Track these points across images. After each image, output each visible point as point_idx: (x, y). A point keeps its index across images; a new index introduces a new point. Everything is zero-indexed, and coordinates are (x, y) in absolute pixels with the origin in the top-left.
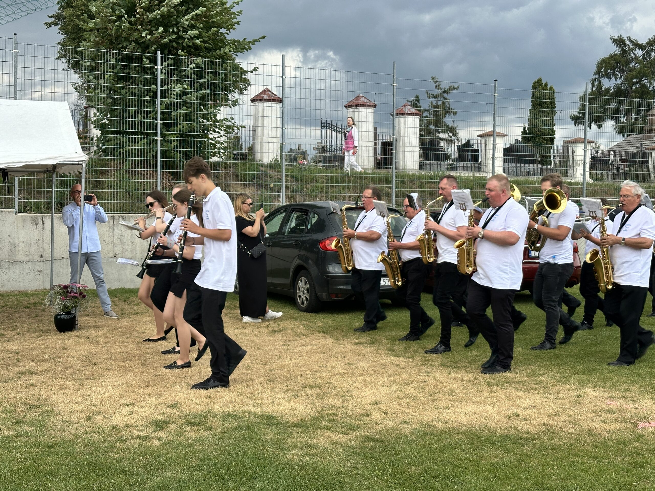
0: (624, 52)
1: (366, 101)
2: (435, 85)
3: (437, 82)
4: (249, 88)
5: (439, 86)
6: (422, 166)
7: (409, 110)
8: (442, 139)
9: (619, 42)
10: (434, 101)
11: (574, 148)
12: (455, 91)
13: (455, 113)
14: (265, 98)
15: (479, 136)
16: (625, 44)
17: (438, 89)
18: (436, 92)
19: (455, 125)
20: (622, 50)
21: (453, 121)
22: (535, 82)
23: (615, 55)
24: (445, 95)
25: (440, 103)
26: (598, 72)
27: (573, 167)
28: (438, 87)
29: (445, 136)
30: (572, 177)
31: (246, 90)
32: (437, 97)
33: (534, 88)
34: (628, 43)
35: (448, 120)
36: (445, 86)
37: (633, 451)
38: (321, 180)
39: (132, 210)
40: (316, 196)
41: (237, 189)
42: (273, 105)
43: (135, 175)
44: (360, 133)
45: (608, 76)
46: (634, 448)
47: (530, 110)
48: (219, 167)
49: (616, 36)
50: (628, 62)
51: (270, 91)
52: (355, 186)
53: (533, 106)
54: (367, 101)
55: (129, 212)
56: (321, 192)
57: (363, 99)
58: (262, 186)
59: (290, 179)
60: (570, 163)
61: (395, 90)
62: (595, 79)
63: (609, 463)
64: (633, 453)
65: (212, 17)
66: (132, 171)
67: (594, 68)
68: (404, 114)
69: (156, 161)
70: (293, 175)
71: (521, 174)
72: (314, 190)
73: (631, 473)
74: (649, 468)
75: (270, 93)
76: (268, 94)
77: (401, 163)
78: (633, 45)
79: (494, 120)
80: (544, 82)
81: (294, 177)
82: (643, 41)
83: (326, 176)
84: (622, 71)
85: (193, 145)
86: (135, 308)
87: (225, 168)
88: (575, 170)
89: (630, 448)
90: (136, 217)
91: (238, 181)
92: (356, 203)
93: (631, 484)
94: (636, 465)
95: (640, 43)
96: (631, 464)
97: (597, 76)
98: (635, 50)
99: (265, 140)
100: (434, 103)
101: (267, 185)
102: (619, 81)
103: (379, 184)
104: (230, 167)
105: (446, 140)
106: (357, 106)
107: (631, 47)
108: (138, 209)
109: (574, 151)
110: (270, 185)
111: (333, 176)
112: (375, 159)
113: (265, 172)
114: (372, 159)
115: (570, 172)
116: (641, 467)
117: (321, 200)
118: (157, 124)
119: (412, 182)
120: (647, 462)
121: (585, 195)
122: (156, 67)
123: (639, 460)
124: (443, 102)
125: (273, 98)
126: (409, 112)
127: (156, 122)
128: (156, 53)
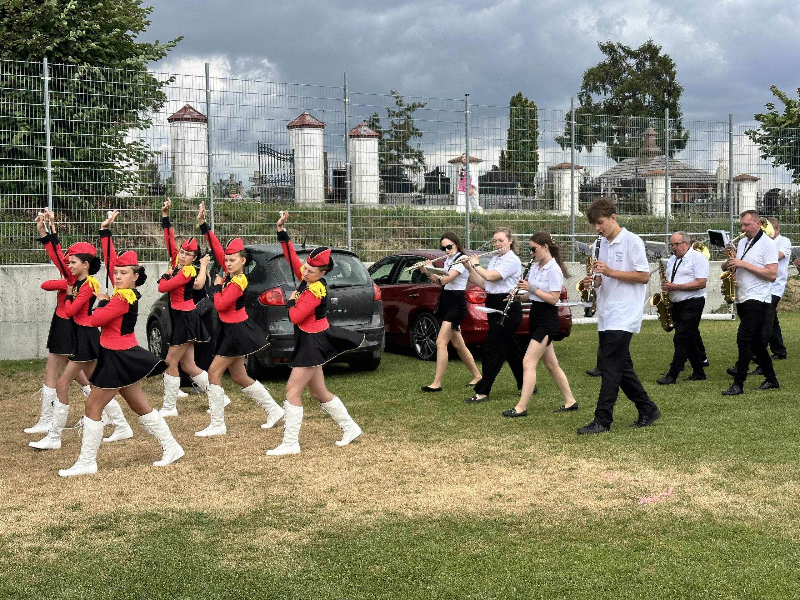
0: (615, 61)
1: (312, 120)
2: (395, 101)
3: (397, 97)
4: (165, 104)
5: (401, 101)
6: (382, 199)
7: (365, 131)
8: (407, 167)
9: (608, 49)
10: (396, 120)
11: (560, 174)
12: (420, 108)
13: (420, 135)
14: (186, 116)
15: (449, 162)
16: (616, 52)
17: (400, 106)
18: (397, 109)
19: (421, 150)
20: (613, 58)
21: (419, 144)
22: (514, 97)
23: (605, 65)
24: (409, 113)
25: (402, 122)
26: (585, 86)
27: (559, 197)
28: (399, 103)
29: (410, 162)
30: (560, 209)
31: (161, 106)
32: (398, 115)
33: (513, 104)
34: (618, 50)
35: (412, 143)
36: (407, 102)
37: (634, 531)
38: (259, 218)
39: (17, 261)
40: (254, 238)
41: (153, 231)
42: (196, 126)
43: (19, 216)
44: (306, 159)
45: (597, 90)
46: (635, 528)
47: (509, 131)
48: (129, 204)
49: (604, 43)
50: (619, 74)
51: (192, 108)
52: (302, 225)
53: (512, 126)
54: (314, 120)
55: (13, 263)
56: (259, 233)
57: (308, 118)
58: (185, 226)
59: (220, 217)
60: (556, 193)
61: (347, 107)
62: (583, 93)
63: (606, 547)
64: (633, 534)
65: (114, 15)
66: (15, 210)
67: (581, 82)
68: (359, 136)
69: (46, 197)
70: (224, 213)
71: (501, 206)
72: (250, 231)
73: (632, 557)
74: (653, 551)
75: (192, 110)
76: (190, 112)
77: (357, 196)
78: (624, 52)
79: (467, 143)
80: (524, 97)
81: (225, 215)
82: (635, 48)
83: (265, 213)
84: (613, 84)
85: (94, 176)
86: (23, 385)
87: (136, 205)
88: (562, 202)
89: (631, 528)
90: (22, 268)
91: (154, 221)
92: (303, 246)
93: (632, 572)
94: (638, 548)
95: (633, 50)
96: (632, 547)
97: (585, 90)
98: (626, 58)
99: (187, 169)
100: (396, 122)
101: (192, 225)
102: (609, 96)
103: (331, 221)
104: (143, 204)
105: (411, 167)
106: (301, 126)
107: (623, 54)
108: (24, 258)
109: (560, 179)
110: (195, 225)
111: (275, 213)
112: (326, 191)
113: (188, 209)
114: (322, 192)
115: (557, 203)
116: (644, 550)
117: (260, 243)
118: (45, 150)
119: (371, 218)
120: (650, 544)
121: (574, 231)
122: (42, 78)
123: (640, 541)
124: (406, 122)
125: (196, 117)
126: (365, 134)
127: (45, 147)
128: (42, 61)
